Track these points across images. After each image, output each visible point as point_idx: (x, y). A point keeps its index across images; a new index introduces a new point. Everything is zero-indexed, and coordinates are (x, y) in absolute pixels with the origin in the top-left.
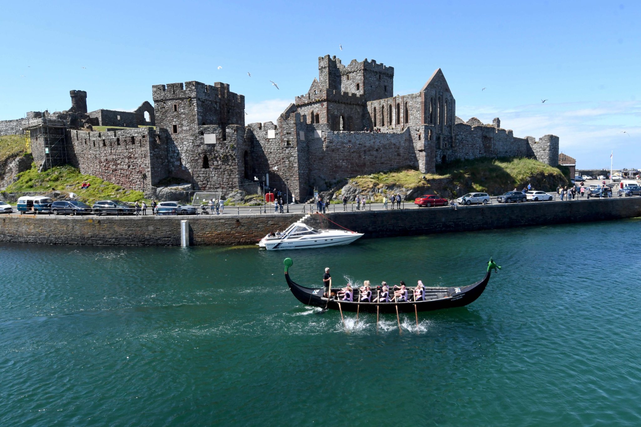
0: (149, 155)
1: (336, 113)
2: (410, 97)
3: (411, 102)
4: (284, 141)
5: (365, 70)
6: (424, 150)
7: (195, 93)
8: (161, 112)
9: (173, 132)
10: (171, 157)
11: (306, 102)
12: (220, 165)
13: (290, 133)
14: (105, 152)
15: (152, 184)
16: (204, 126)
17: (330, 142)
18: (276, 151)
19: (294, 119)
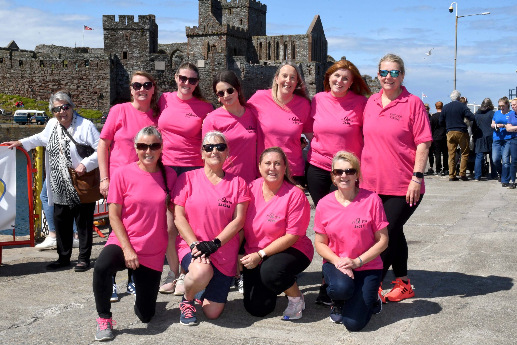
0: (109, 77)
1: (231, 46)
2: (297, 37)
3: (299, 42)
4: (216, 71)
5: (249, 7)
6: (314, 83)
7: (149, 25)
8: (111, 39)
9: (122, 58)
10: (120, 80)
11: (201, 33)
12: (168, 88)
13: (221, 64)
14: (43, 72)
15: (110, 104)
16: (155, 54)
17: (247, 73)
18: (205, 78)
19: (225, 52)
